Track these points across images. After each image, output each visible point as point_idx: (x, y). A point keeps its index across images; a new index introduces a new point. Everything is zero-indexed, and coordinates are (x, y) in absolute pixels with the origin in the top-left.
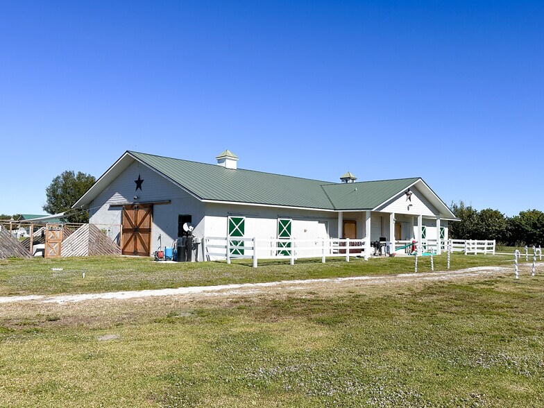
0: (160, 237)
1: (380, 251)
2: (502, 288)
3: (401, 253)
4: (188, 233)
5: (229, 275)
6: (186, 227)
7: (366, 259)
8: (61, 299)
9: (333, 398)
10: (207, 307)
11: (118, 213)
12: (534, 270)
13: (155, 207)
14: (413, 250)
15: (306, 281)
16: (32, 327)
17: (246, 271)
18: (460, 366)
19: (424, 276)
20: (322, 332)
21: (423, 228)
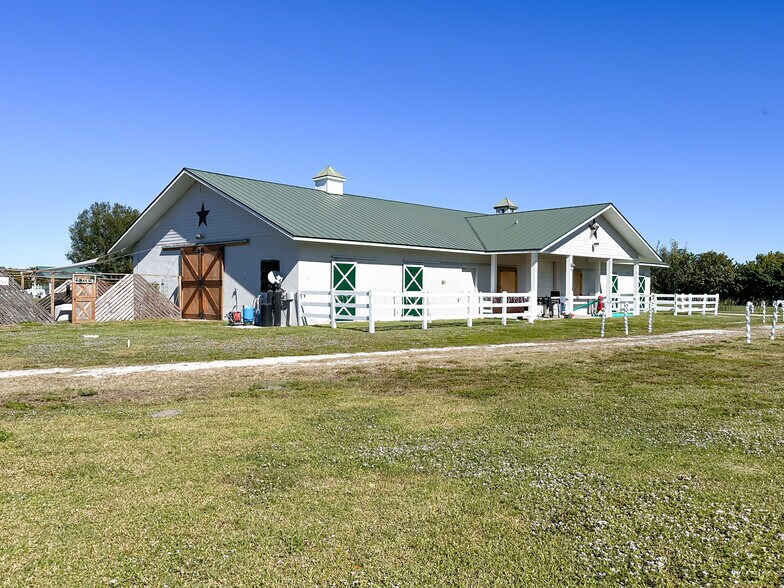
0: (235, 293)
1: (551, 310)
2: (726, 354)
3: (582, 314)
4: (276, 286)
5: (335, 342)
6: (271, 277)
7: (531, 321)
8: (97, 373)
9: (482, 481)
10: (305, 379)
11: (175, 259)
12: (773, 332)
13: (227, 249)
14: (598, 310)
15: (445, 349)
16: (59, 403)
17: (359, 337)
18: (663, 445)
19: (614, 342)
20: (467, 407)
21: (614, 278)
